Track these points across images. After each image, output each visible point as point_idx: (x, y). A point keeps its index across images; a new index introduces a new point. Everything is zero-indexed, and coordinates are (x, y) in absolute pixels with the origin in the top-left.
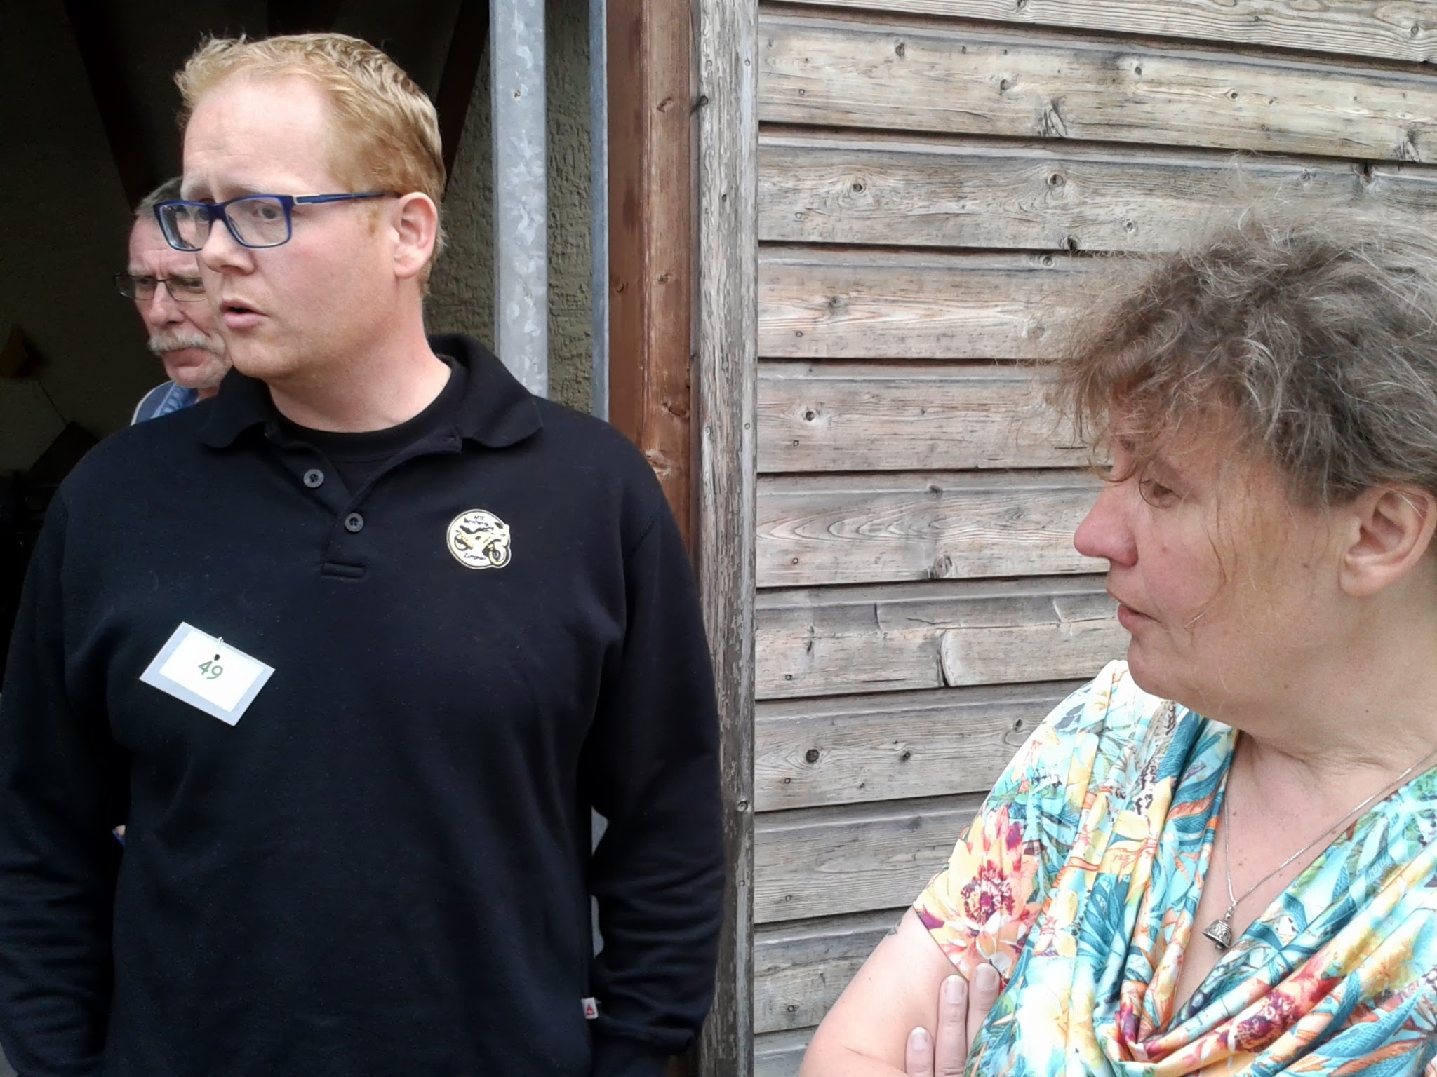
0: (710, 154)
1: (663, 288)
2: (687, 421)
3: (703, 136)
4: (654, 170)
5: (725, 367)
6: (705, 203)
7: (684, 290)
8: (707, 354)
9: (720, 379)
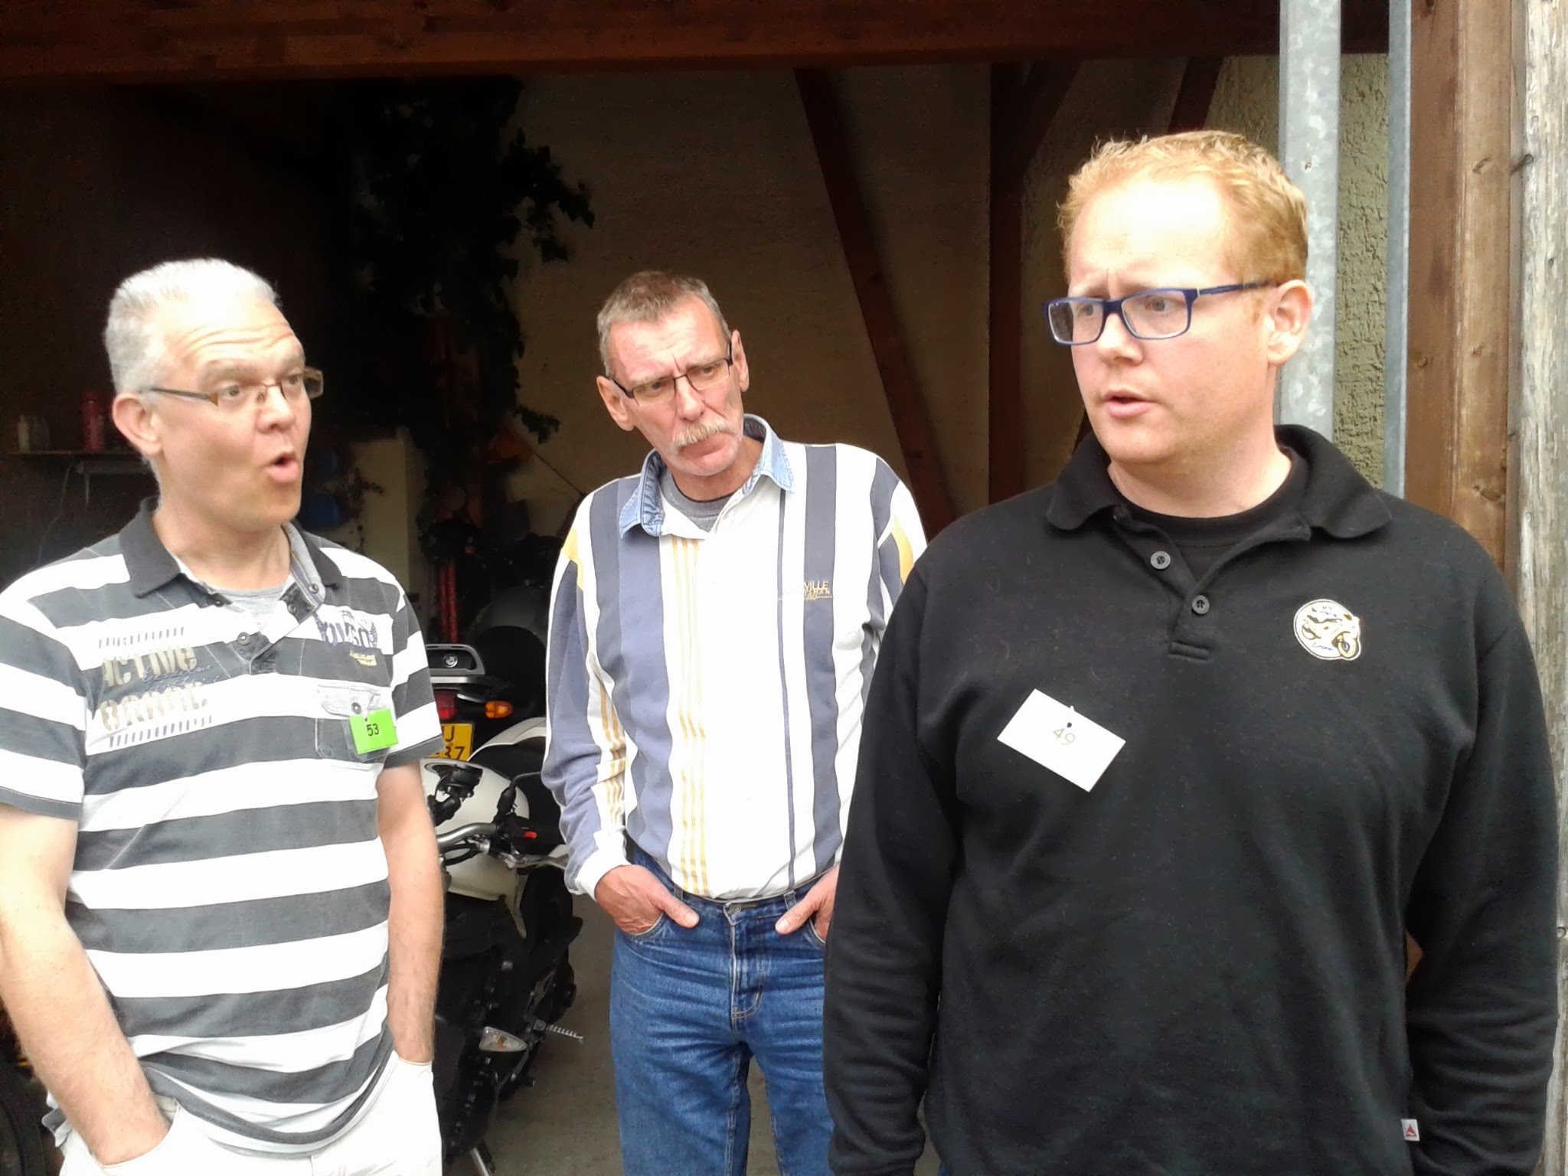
0: (1535, 216)
1: (1477, 362)
2: (1503, 506)
3: (1527, 197)
4: (1468, 236)
5: (1549, 446)
6: (1528, 268)
7: (1501, 365)
8: (1529, 433)
9: (1544, 459)
